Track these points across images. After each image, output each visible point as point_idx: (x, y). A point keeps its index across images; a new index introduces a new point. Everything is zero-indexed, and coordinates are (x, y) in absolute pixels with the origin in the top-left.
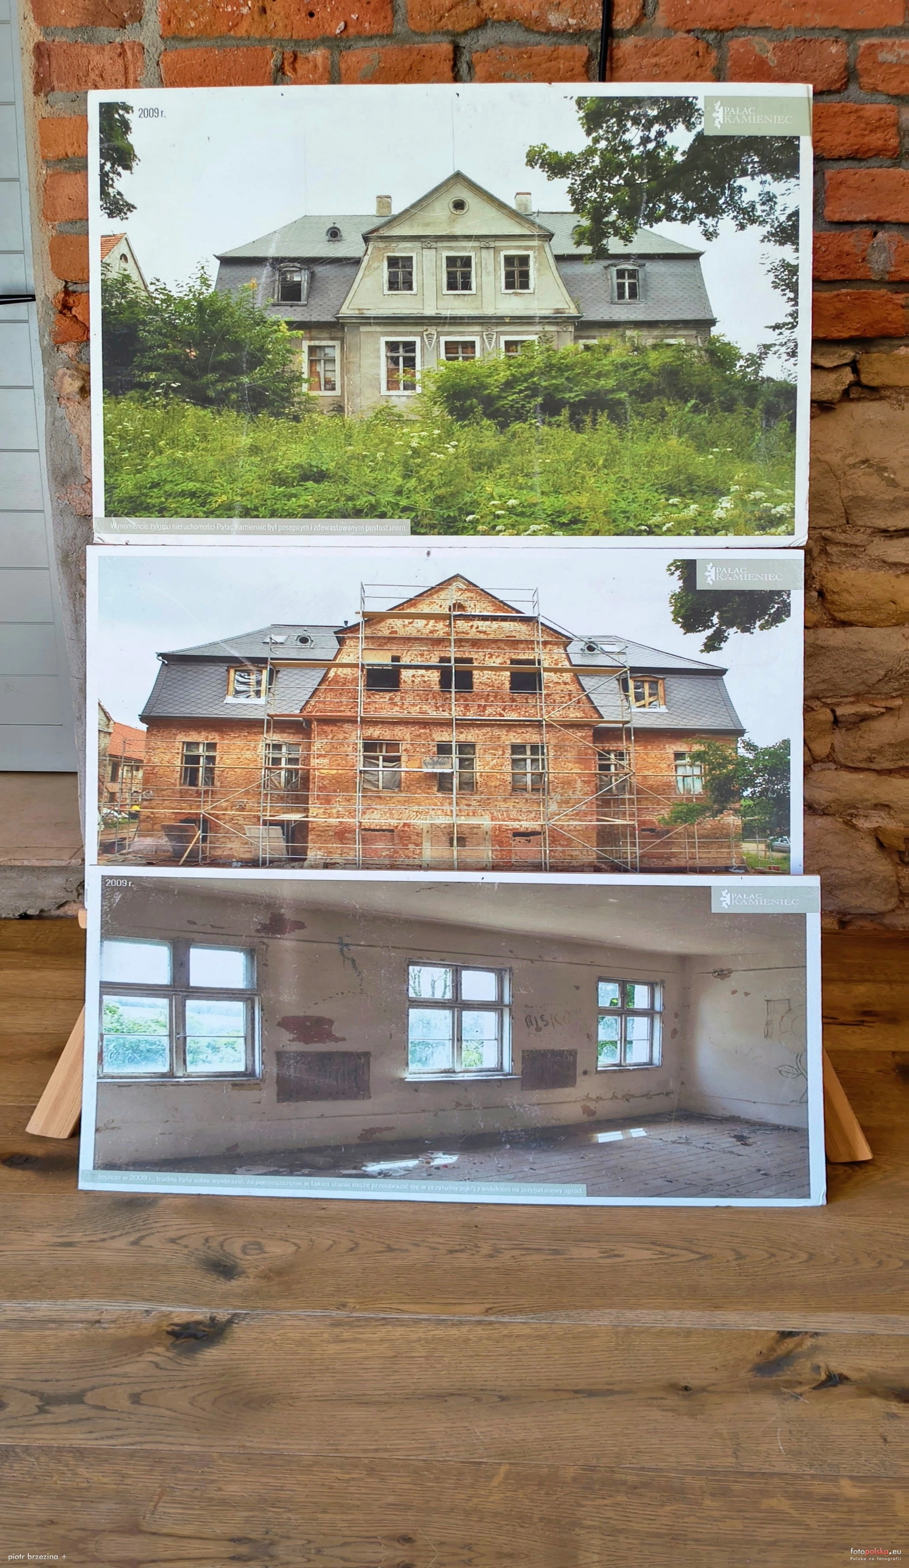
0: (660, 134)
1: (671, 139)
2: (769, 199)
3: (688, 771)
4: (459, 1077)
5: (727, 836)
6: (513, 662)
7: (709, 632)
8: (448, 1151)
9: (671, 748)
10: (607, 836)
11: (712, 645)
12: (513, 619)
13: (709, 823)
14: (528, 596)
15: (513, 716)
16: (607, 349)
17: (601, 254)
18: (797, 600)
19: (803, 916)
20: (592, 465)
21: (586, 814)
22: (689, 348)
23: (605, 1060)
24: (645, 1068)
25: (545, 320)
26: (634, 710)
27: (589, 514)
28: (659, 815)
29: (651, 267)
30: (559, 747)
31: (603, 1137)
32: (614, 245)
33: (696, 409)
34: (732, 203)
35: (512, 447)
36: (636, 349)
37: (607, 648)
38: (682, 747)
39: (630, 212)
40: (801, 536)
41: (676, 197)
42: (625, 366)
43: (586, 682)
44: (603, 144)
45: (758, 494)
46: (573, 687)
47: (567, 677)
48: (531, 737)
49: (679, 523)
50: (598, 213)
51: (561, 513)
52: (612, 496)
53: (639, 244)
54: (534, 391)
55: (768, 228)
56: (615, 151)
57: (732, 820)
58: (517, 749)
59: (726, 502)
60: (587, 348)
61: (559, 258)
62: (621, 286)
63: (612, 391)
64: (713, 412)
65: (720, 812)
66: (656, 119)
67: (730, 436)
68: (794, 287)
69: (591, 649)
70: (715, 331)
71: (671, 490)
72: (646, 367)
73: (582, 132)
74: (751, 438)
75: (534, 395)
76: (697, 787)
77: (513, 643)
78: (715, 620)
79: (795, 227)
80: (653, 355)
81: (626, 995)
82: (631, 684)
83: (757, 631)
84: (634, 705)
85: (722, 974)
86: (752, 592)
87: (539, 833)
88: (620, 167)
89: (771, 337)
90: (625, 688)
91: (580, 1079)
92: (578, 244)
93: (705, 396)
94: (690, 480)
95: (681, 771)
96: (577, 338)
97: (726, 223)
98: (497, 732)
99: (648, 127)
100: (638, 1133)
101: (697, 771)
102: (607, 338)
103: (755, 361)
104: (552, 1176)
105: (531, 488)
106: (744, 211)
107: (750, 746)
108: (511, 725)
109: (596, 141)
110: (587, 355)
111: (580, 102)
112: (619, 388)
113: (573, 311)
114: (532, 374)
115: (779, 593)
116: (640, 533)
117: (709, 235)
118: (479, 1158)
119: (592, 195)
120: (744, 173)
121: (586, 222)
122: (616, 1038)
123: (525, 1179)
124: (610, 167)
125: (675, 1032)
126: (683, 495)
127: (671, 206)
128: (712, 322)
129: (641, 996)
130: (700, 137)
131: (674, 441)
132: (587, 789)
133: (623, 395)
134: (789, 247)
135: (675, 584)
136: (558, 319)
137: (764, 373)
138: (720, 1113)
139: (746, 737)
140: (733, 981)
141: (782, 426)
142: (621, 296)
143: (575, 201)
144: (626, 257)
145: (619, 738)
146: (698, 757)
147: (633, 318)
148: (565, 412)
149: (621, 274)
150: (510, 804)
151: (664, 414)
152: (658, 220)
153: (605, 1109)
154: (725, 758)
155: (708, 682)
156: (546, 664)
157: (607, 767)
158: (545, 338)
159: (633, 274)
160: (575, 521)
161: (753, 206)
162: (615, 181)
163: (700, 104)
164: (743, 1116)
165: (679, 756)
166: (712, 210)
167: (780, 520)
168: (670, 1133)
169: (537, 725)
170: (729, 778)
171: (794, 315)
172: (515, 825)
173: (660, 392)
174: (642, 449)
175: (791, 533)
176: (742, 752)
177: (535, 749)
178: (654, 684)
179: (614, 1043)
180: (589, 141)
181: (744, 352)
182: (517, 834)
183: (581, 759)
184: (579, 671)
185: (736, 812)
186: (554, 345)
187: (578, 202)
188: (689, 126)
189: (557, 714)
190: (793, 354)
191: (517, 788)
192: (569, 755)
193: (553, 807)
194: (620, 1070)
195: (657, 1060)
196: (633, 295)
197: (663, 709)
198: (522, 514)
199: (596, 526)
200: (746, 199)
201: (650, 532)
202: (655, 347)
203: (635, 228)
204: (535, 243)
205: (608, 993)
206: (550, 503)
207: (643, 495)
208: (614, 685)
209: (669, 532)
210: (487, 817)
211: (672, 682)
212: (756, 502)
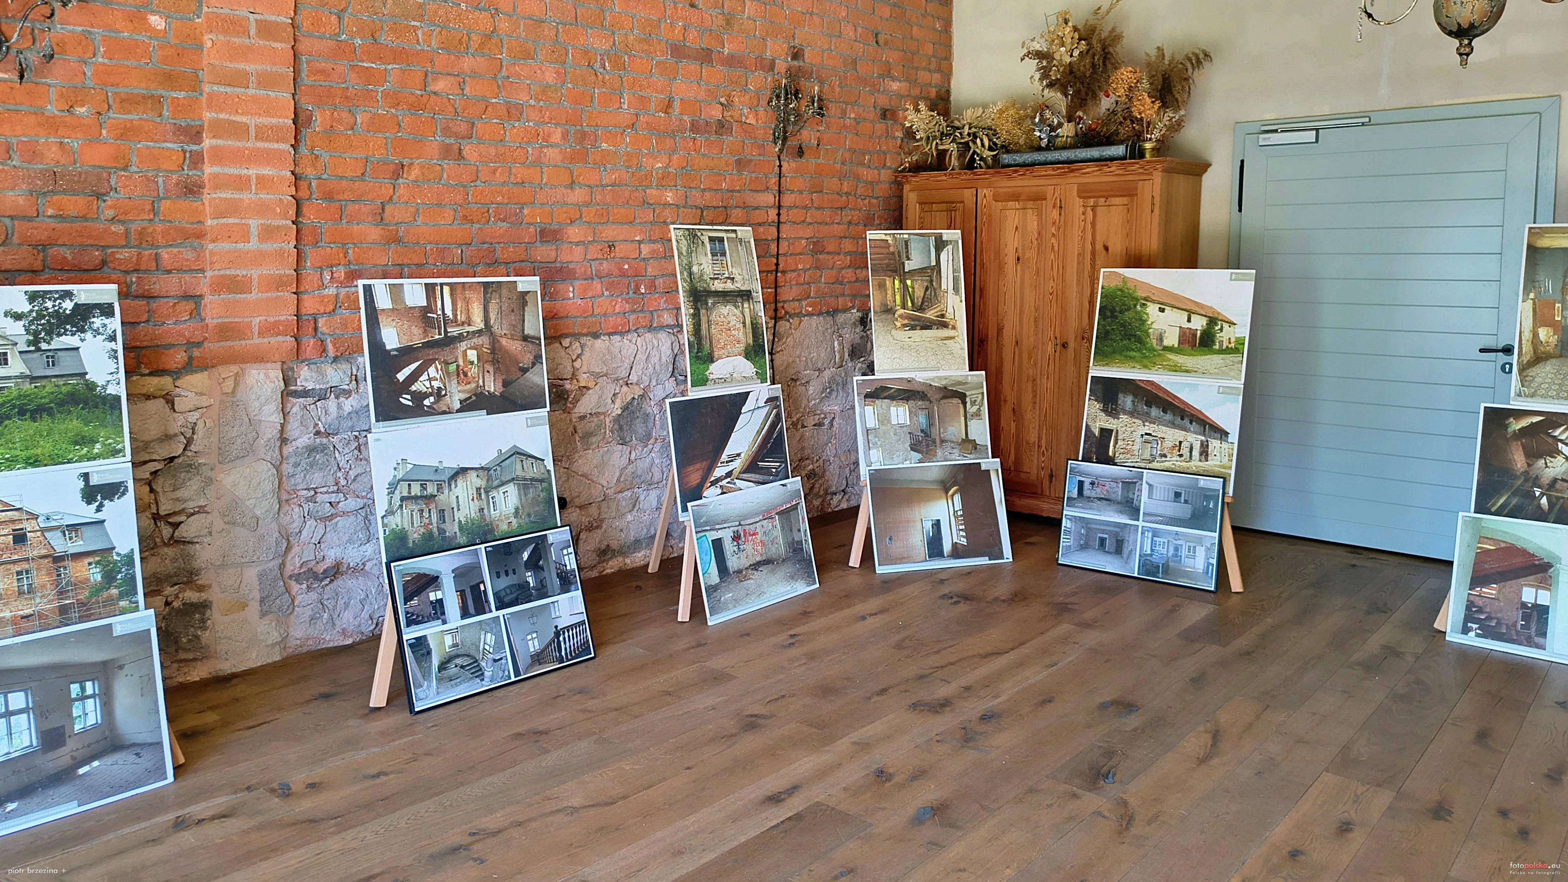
0: (60, 303)
1: (64, 305)
2: (105, 325)
3: (95, 570)
4: (13, 756)
5: (113, 600)
6: (14, 530)
7: (97, 504)
8: (12, 801)
9: (87, 561)
10: (63, 610)
11: (98, 510)
12: (11, 510)
13: (105, 594)
14: (18, 498)
15: (16, 557)
16: (44, 387)
17: (39, 349)
18: (130, 485)
19: (149, 630)
20: (41, 436)
21: (53, 600)
22: (78, 384)
23: (77, 727)
24: (95, 727)
25: (16, 377)
26: (69, 545)
27: (41, 457)
28: (83, 595)
29: (59, 353)
30: (38, 569)
31: (81, 771)
32: (44, 346)
33: (83, 408)
34: (90, 328)
35: (6, 431)
36: (56, 386)
37: (55, 518)
38: (91, 560)
39: (49, 333)
40: (129, 457)
41: (68, 327)
42: (52, 393)
43: (46, 534)
44: (36, 308)
45: (110, 441)
46: (41, 538)
47: (39, 534)
48: (25, 566)
49: (80, 456)
50: (36, 334)
51: (30, 458)
52: (51, 448)
53: (54, 345)
54: (14, 406)
55: (105, 336)
56: (41, 310)
57: (114, 591)
58: (19, 573)
59: (98, 446)
60: (36, 387)
61: (20, 352)
62: (48, 362)
63: (47, 404)
64: (90, 409)
65: (109, 588)
66: (58, 298)
67: (97, 418)
68: (116, 358)
69: (48, 519)
70: (87, 377)
71: (76, 443)
72: (61, 393)
73: (28, 303)
74: (105, 418)
75: (14, 408)
76: (99, 578)
77: (13, 521)
78: (99, 498)
79: (115, 335)
80: (64, 388)
81: (83, 689)
82: (67, 533)
83: (116, 500)
84: (69, 542)
85: (121, 667)
86: (113, 483)
87: (32, 615)
88: (44, 316)
89: (110, 378)
90: (65, 536)
91: (68, 740)
92: (28, 346)
93: (86, 403)
94: (83, 438)
95: (91, 571)
96: (31, 383)
97: (89, 335)
98: (9, 566)
99: (55, 301)
100: (96, 764)
101: (98, 570)
102: (44, 382)
103: (104, 387)
104: (61, 800)
105: (16, 449)
106: (95, 331)
107: (118, 554)
108: (15, 562)
109: (33, 307)
110: (36, 390)
111: (26, 292)
112: (51, 402)
113: (28, 373)
114: (12, 400)
115: (123, 482)
116: (64, 463)
117: (82, 340)
118: (28, 800)
119: (33, 327)
120: (94, 317)
121: (31, 338)
122: (81, 713)
123: (50, 807)
124: (40, 316)
125: (105, 703)
126: (80, 445)
127: (66, 330)
128: (86, 373)
129: (89, 687)
130: (76, 304)
131: (75, 422)
132: (52, 588)
133: (52, 405)
134: (113, 343)
135: (82, 484)
136: (22, 376)
137: (108, 392)
138: (128, 743)
139: (116, 550)
140: (126, 670)
141: (117, 412)
142: (49, 365)
143: (26, 330)
144: (50, 350)
145: (64, 560)
146: (97, 563)
147: (54, 374)
148: (28, 415)
149: (48, 357)
150: (18, 603)
151: (70, 411)
152: (61, 335)
153: (79, 755)
154: (108, 561)
155: (98, 526)
156: (29, 529)
157: (59, 575)
158: (17, 384)
159: (53, 357)
160: (36, 461)
161: (98, 328)
162: (43, 321)
163: (75, 292)
164: (138, 742)
165: (90, 564)
166: (83, 331)
167: (120, 451)
168: (109, 760)
169: (27, 560)
170: (112, 571)
171: (117, 368)
172: (21, 613)
173: (68, 403)
174: (62, 427)
175: (124, 456)
176: (115, 557)
177: (27, 572)
178: (76, 531)
179: (80, 716)
180: (31, 307)
181: (100, 384)
182: (23, 617)
183: (49, 574)
184: (43, 530)
185: (115, 586)
186: (21, 387)
187: (28, 331)
188: (71, 300)
189: (35, 553)
190: (118, 384)
191: (21, 593)
192: (43, 573)
193: (38, 600)
194: (85, 731)
195: (99, 722)
196: (53, 365)
197: (81, 542)
198: (12, 461)
199: (45, 462)
200: (95, 326)
201: (69, 463)
202: (64, 385)
203: (52, 339)
204: (10, 347)
205: (75, 689)
206: (24, 454)
207: (64, 446)
208: (60, 534)
209: (76, 461)
210: (8, 611)
211: (83, 528)
212: (110, 444)
